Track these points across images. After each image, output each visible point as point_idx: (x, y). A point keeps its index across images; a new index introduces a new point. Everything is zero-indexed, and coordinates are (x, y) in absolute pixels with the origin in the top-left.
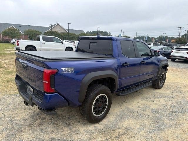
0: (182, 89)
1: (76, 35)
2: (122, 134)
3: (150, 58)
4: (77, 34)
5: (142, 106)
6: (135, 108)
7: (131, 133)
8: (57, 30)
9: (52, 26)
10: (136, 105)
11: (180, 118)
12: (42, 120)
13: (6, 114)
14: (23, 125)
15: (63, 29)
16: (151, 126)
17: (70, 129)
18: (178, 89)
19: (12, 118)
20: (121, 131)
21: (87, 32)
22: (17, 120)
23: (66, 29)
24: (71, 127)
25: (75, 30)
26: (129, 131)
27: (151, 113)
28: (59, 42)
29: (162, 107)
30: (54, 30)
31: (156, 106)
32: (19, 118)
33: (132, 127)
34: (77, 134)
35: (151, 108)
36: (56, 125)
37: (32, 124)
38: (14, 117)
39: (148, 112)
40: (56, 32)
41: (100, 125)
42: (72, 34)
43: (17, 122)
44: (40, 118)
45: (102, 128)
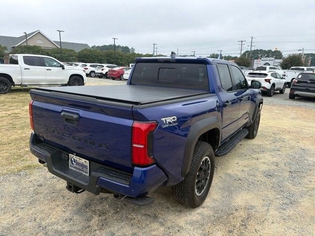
0: (283, 137)
1: (75, 53)
2: (247, 219)
3: (244, 92)
4: (77, 50)
5: (246, 169)
6: (239, 174)
7: (258, 215)
8: (38, 43)
9: (26, 36)
10: (236, 168)
11: (306, 180)
12: (100, 216)
13: (20, 214)
14: (70, 231)
15: (49, 42)
16: (277, 198)
17: (162, 224)
18: (278, 136)
19: (37, 220)
20: (242, 214)
21: (93, 47)
22: (53, 224)
23: (55, 42)
24: (160, 220)
25: (72, 43)
26: (253, 212)
27: (266, 179)
28: (55, 66)
29: (274, 167)
30: (31, 44)
31: (265, 166)
32: (53, 220)
33: (254, 204)
34: (179, 231)
35: (261, 170)
36: (132, 221)
37: (88, 227)
38: (42, 219)
39: (260, 177)
40: (35, 46)
41: (206, 209)
42: (67, 50)
43: (55, 227)
44: (94, 212)
45: (212, 213)
